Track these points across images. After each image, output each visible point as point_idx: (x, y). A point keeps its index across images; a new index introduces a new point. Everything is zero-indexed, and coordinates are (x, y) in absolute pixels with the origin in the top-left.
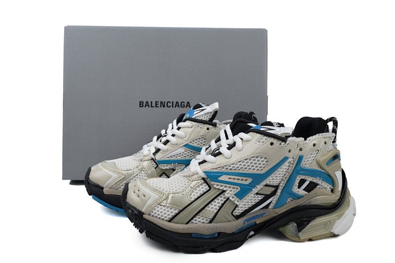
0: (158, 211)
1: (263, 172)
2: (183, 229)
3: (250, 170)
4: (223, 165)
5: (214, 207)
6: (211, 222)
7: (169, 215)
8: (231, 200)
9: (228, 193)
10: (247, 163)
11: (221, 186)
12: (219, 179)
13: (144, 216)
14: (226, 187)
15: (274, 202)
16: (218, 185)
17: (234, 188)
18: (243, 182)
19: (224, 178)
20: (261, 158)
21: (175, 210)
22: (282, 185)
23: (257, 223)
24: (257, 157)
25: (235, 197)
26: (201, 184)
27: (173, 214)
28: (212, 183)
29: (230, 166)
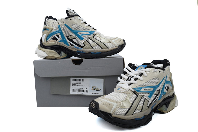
0: (119, 111)
1: (157, 84)
2: (132, 117)
3: (152, 85)
4: (141, 84)
5: (141, 104)
6: (141, 111)
7: (124, 112)
8: (147, 100)
9: (145, 97)
10: (151, 81)
11: (142, 94)
12: (141, 90)
13: (112, 115)
14: (144, 94)
15: (159, 97)
16: (141, 94)
17: (147, 94)
18: (150, 90)
19: (142, 90)
20: (157, 78)
21: (127, 109)
22: (161, 89)
23: (154, 108)
24: (155, 78)
25: (148, 98)
26: (133, 95)
27: (126, 111)
28: (138, 93)
29: (144, 84)
